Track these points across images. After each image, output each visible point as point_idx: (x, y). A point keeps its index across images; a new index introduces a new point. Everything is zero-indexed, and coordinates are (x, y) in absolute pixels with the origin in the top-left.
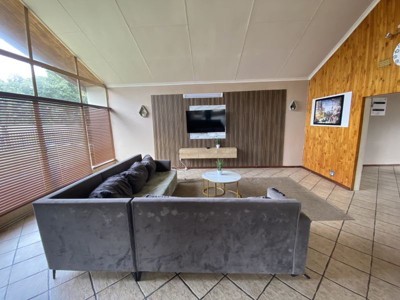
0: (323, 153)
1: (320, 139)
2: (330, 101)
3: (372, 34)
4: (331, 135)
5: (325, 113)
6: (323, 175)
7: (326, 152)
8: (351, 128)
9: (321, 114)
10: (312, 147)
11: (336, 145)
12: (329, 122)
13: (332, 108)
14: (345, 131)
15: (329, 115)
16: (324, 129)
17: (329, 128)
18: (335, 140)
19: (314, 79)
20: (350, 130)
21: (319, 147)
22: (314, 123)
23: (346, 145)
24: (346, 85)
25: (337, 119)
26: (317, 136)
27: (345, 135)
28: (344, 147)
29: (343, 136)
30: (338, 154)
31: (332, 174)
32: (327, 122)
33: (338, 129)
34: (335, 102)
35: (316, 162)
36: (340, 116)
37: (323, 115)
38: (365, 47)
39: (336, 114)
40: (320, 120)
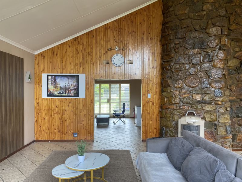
0: (63, 121)
1: (57, 109)
2: (66, 78)
3: (96, 42)
4: (70, 105)
5: (61, 87)
6: (66, 139)
7: (66, 119)
8: (88, 98)
9: (56, 87)
10: (47, 118)
11: (76, 112)
12: (67, 95)
13: (69, 83)
14: (83, 101)
15: (66, 89)
16: (61, 101)
17: (66, 99)
18: (75, 108)
19: (42, 55)
20: (87, 100)
21: (57, 116)
22: (48, 96)
23: (85, 111)
24: (80, 69)
25: (75, 92)
26: (53, 106)
27: (83, 103)
28: (83, 112)
29: (81, 105)
30: (79, 118)
31: (76, 135)
32: (64, 95)
33: (77, 100)
34: (71, 79)
35: (55, 131)
36: (77, 90)
37: (59, 88)
38: (92, 48)
39: (73, 88)
40: (56, 93)
